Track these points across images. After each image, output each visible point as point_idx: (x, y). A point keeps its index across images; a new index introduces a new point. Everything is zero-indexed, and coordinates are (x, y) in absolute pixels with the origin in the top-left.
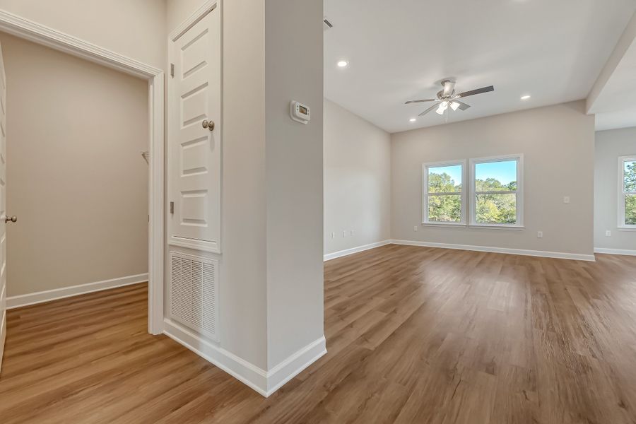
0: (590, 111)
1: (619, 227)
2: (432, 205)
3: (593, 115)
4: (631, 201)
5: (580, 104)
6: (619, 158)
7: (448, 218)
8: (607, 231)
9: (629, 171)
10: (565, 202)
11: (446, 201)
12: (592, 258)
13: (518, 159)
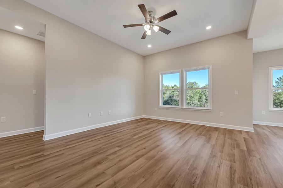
0: (249, 36)
1: (269, 109)
2: (189, 96)
3: (252, 39)
4: (279, 94)
5: (244, 33)
6: (269, 68)
7: (196, 102)
8: (263, 112)
9: (278, 81)
10: (235, 94)
11: (196, 94)
12: (251, 130)
13: (209, 68)
